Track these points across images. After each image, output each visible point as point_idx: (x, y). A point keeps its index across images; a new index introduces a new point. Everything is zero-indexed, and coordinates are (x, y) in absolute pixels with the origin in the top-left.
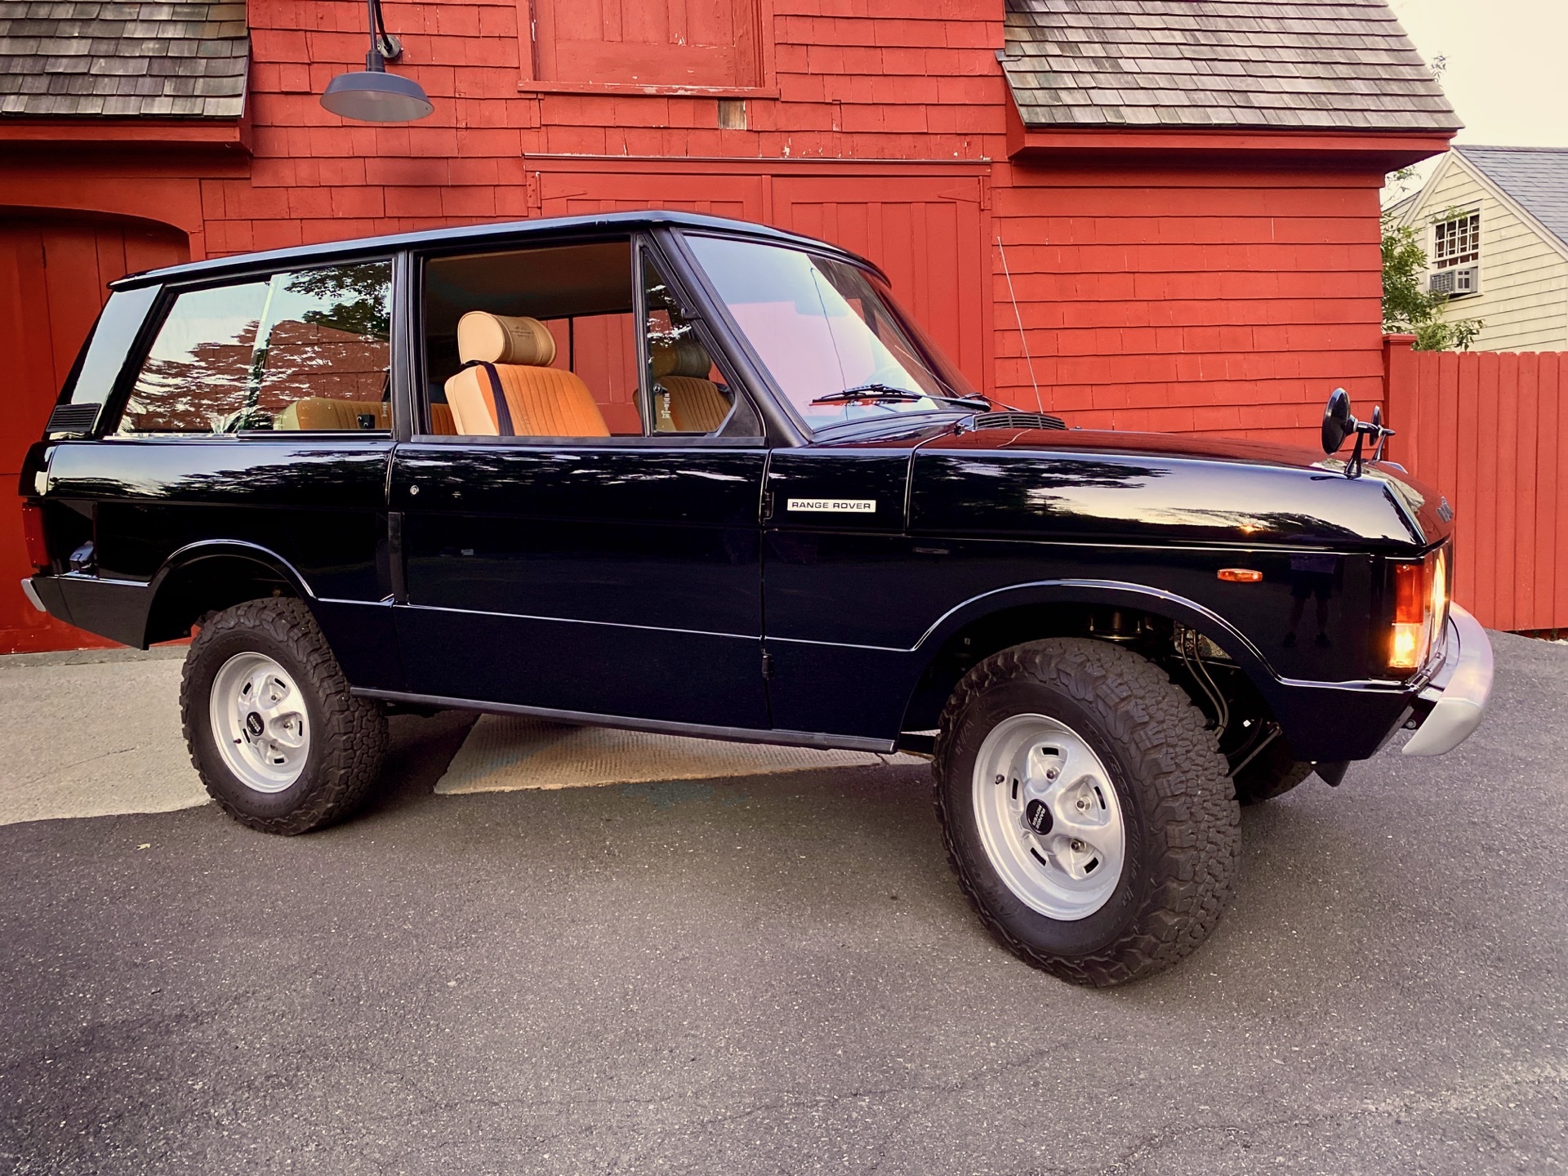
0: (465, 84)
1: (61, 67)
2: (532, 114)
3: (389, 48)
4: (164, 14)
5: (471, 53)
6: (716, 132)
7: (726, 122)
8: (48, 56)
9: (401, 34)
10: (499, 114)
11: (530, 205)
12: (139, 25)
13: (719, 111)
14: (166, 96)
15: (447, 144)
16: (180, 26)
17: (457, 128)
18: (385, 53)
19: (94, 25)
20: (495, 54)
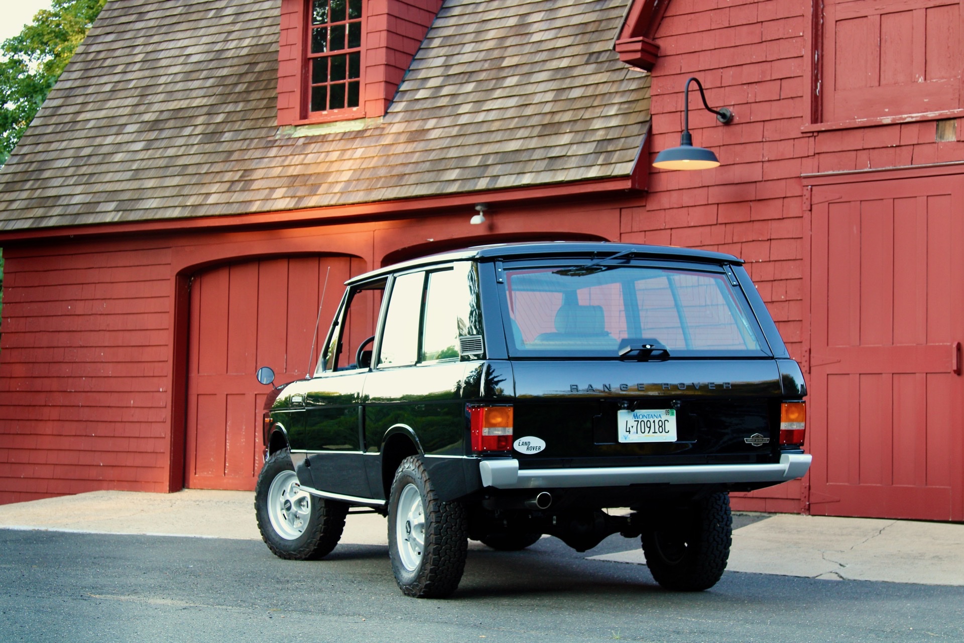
0: (770, 132)
1: (555, 153)
2: (809, 147)
3: (723, 116)
4: (613, 111)
5: (774, 111)
6: (934, 145)
7: (941, 137)
8: (551, 147)
9: (734, 105)
10: (787, 149)
11: (804, 209)
12: (600, 119)
13: (937, 129)
14: (598, 165)
15: (755, 173)
16: (620, 117)
17: (763, 162)
18: (722, 120)
19: (579, 123)
20: (788, 109)
